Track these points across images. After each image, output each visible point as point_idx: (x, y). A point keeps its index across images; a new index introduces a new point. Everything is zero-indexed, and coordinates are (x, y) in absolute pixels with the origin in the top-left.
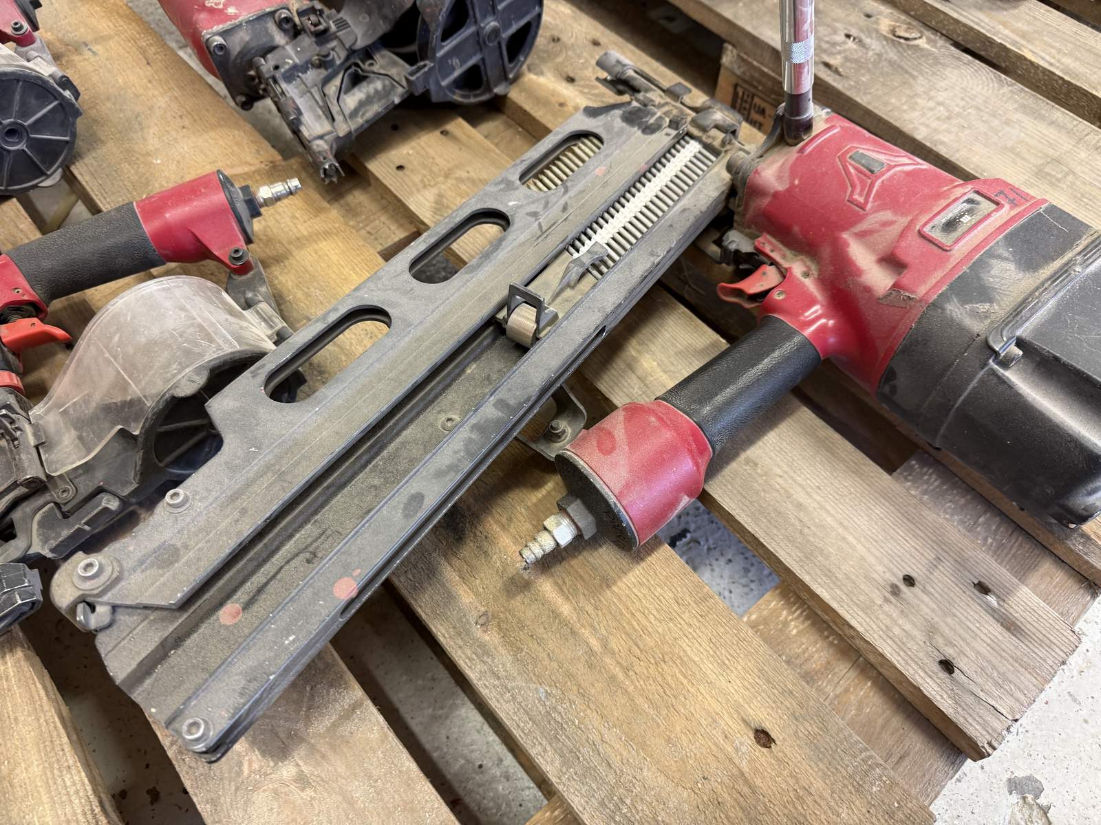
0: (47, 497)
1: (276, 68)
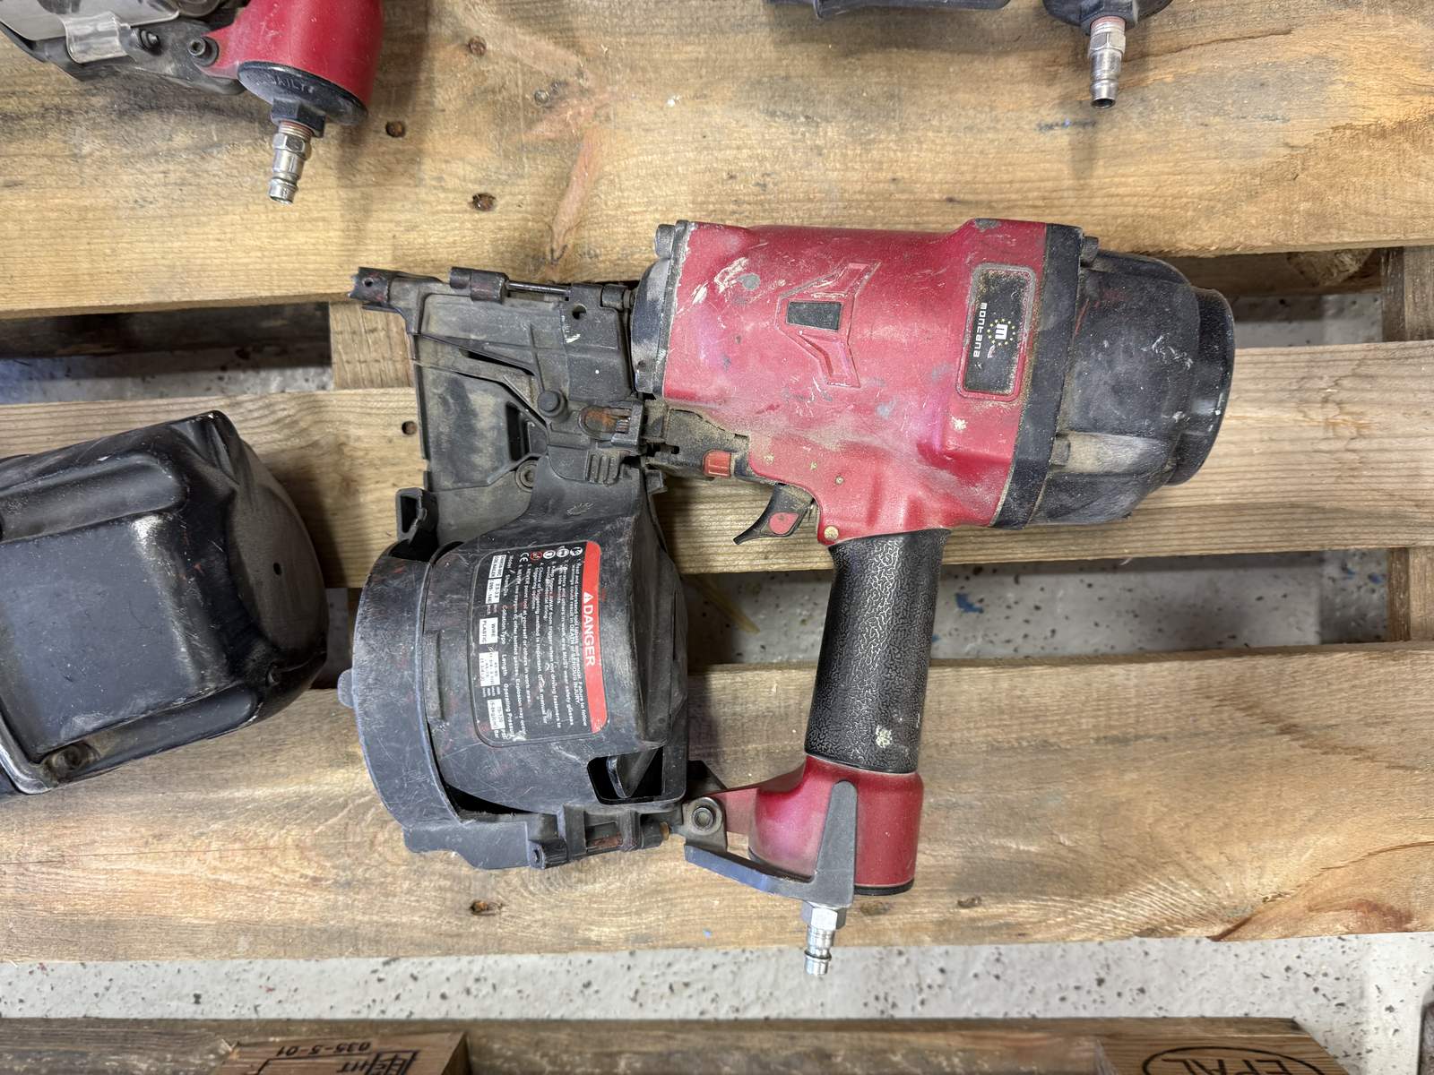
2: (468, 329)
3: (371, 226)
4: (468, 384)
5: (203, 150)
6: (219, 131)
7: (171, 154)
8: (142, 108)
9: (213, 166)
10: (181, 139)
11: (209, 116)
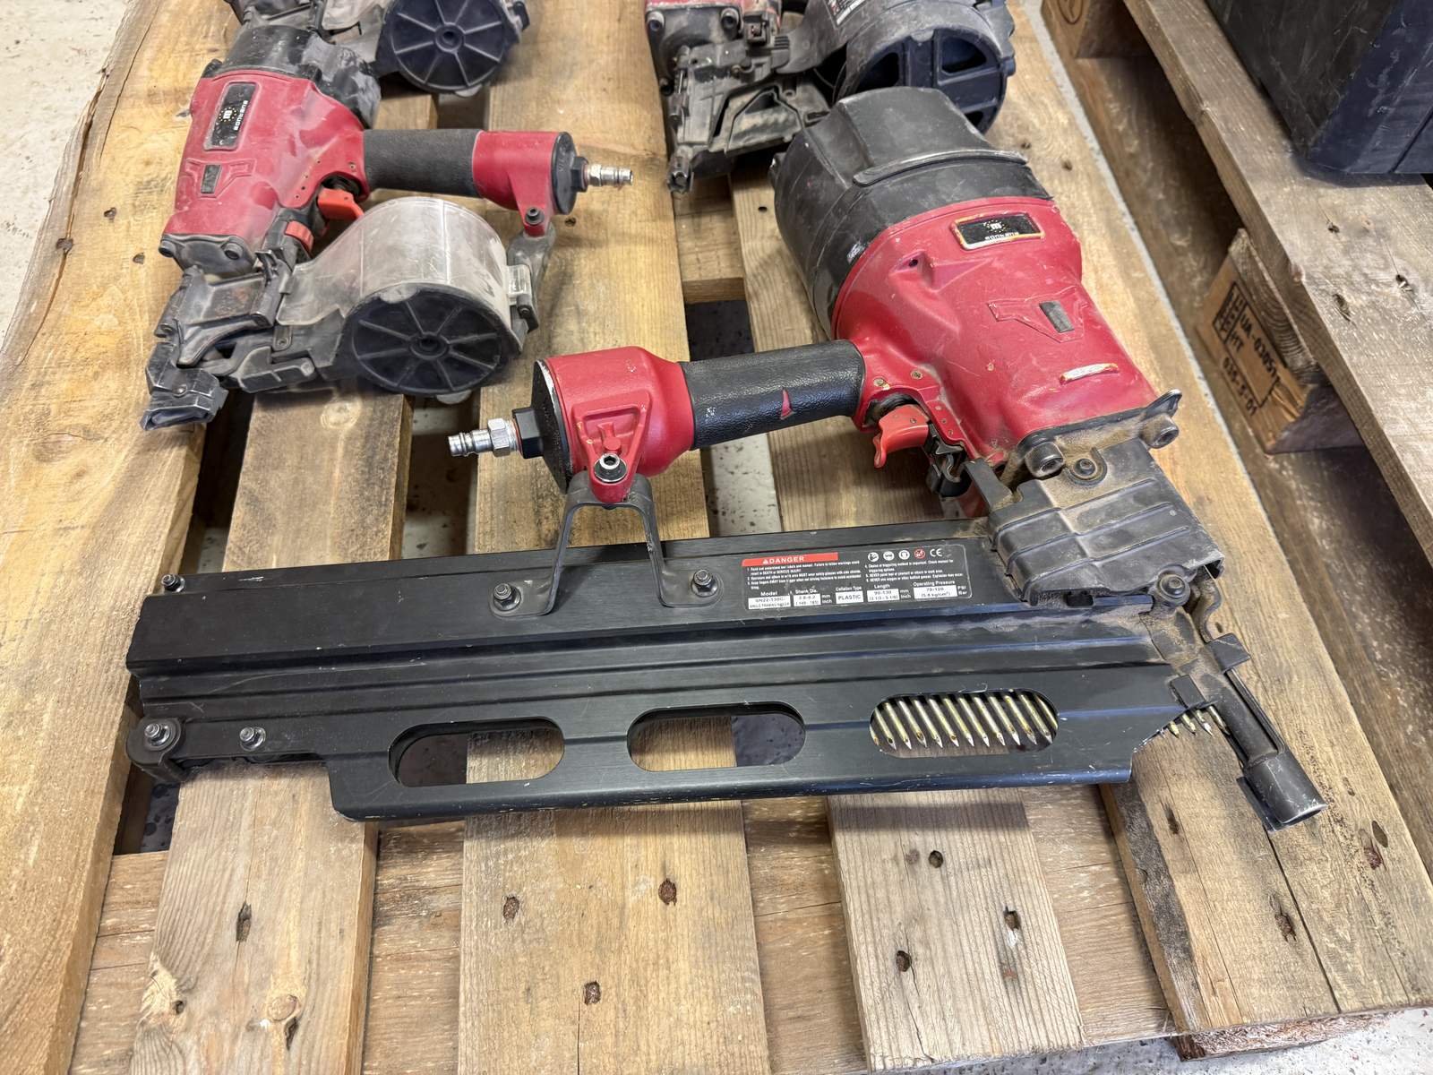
0: (268, 339)
1: (695, 62)
2: (704, 125)
3: (633, 231)
4: (736, 131)
5: (579, 313)
6: (568, 305)
7: (582, 331)
8: (549, 347)
9: (591, 308)
10: (572, 325)
11: (557, 311)
